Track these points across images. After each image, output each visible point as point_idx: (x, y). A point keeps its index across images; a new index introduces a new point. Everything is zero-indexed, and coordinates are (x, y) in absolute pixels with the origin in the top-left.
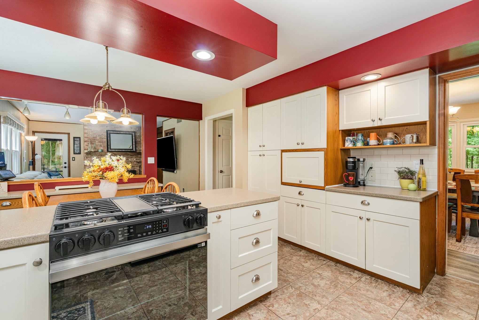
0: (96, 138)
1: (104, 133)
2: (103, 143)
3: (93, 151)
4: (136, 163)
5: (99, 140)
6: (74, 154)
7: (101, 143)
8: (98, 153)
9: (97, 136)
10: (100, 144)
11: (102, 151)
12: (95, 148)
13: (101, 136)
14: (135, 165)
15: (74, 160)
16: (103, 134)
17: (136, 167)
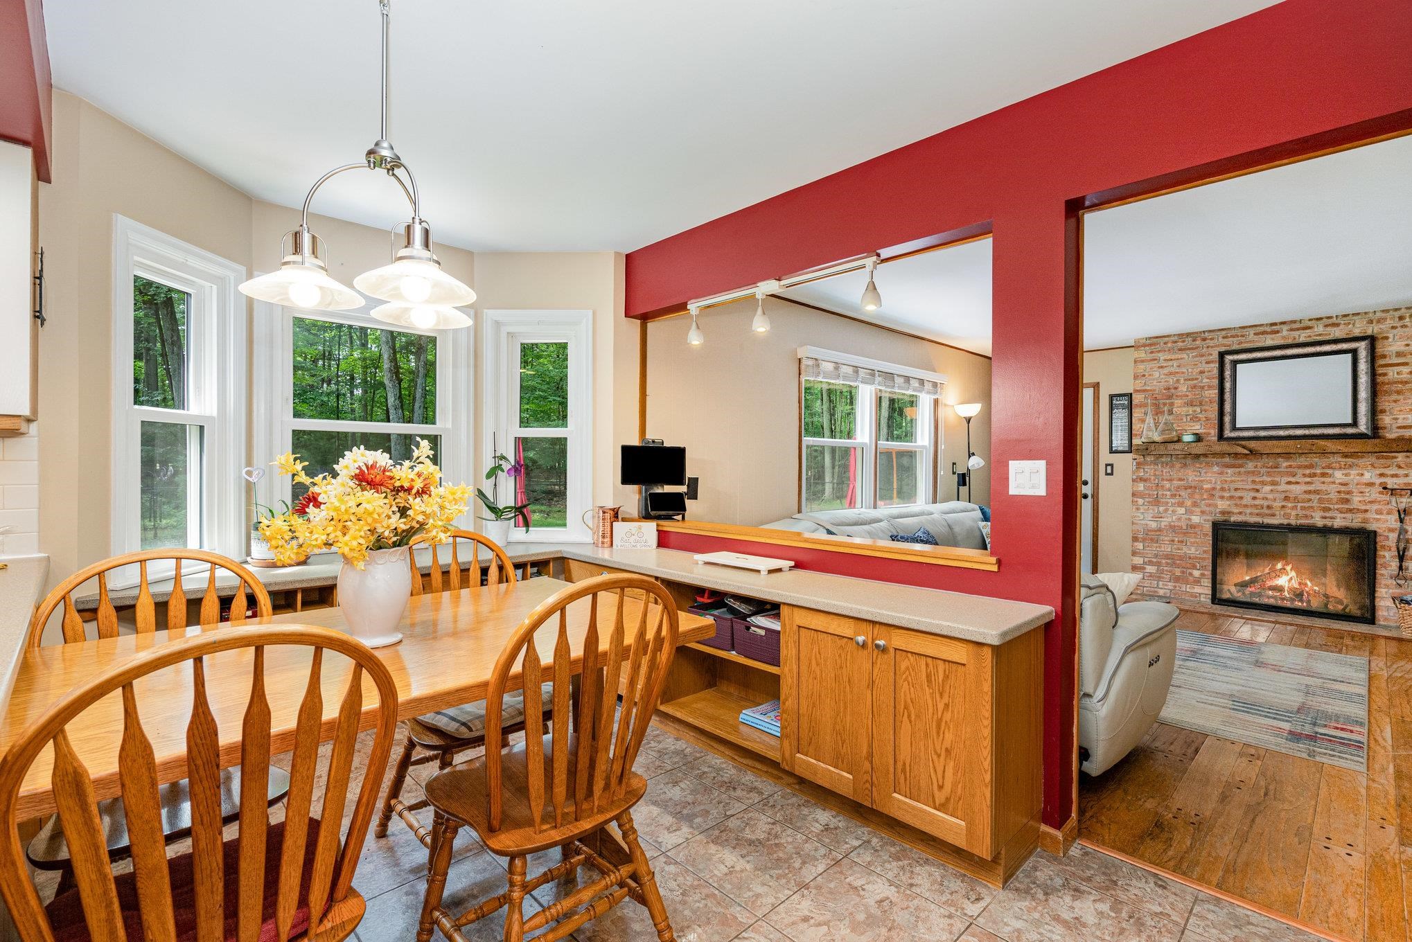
0: (1176, 388)
1: (1207, 367)
2: (1204, 408)
3: (1157, 438)
4: (1381, 493)
5: (1187, 396)
6: (1112, 452)
7: (1195, 408)
8: (1177, 446)
9: (1178, 381)
10: (1191, 413)
11: (1199, 438)
12: (1168, 427)
13: (1197, 379)
14: (1371, 502)
15: (1112, 474)
16: (1206, 369)
17: (1379, 512)
